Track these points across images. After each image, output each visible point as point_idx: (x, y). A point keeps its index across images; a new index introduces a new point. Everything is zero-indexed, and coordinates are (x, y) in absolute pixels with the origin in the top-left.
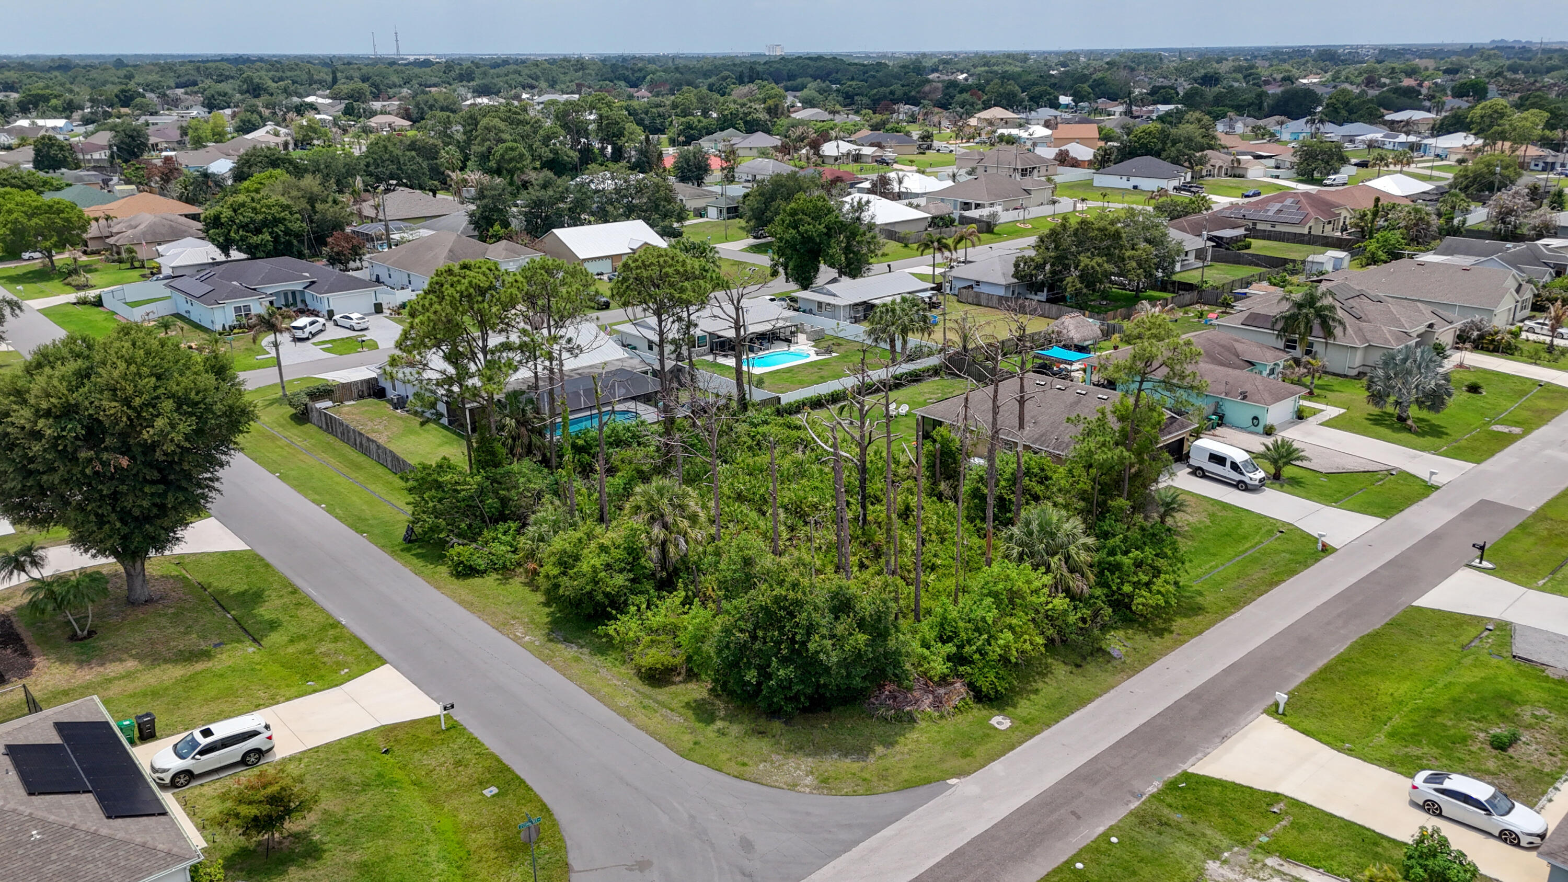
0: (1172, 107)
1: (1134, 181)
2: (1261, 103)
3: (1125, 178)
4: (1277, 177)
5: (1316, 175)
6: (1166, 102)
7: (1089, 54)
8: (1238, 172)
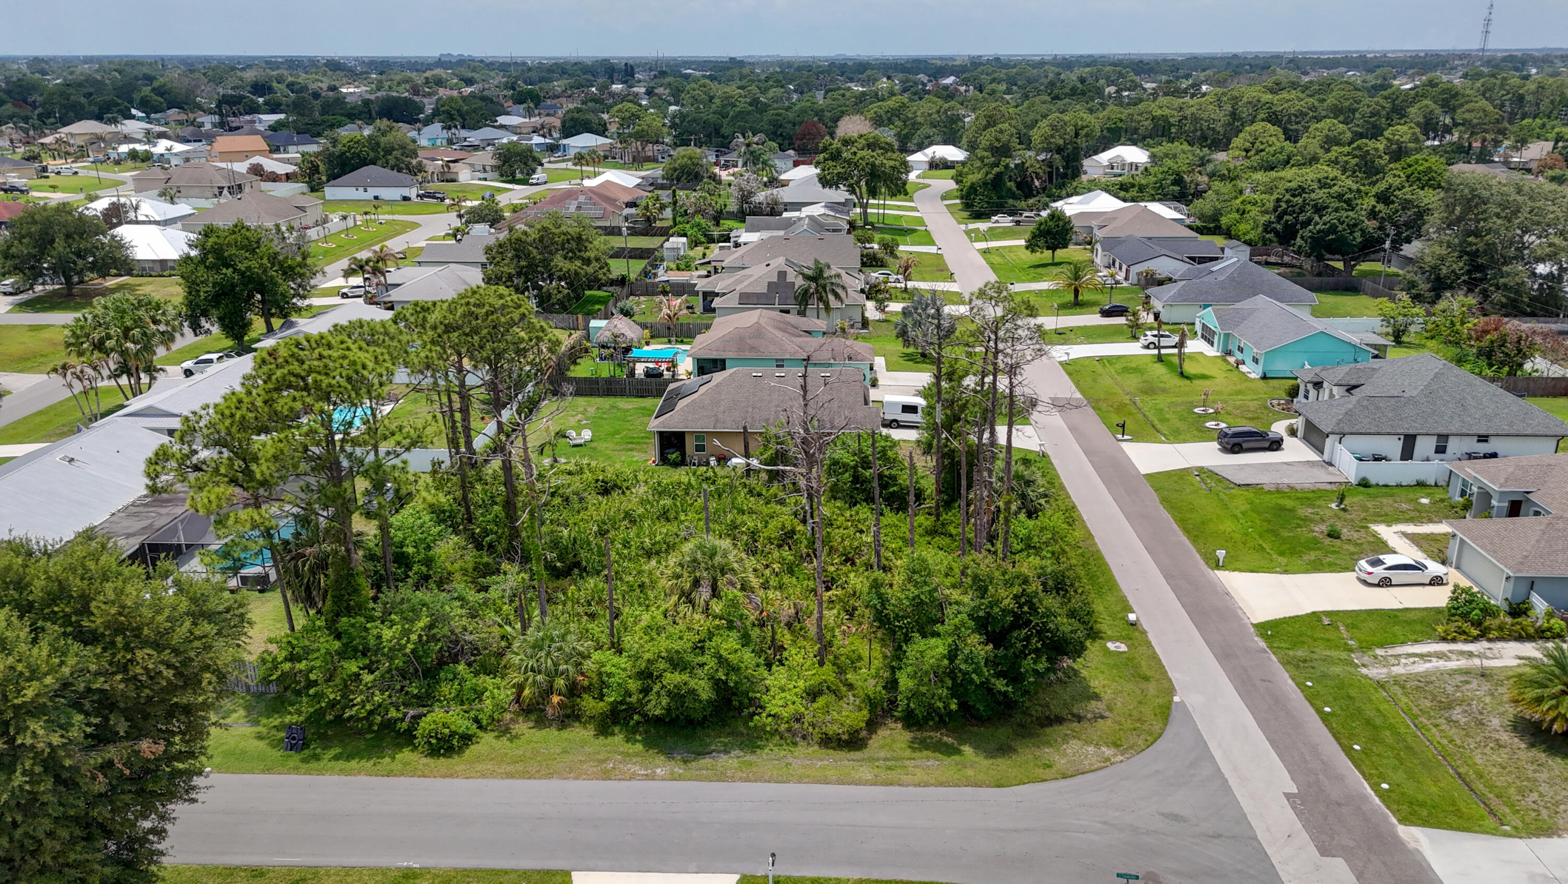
0: (282, 116)
1: (373, 192)
2: (370, 111)
3: (361, 189)
4: (485, 179)
5: (519, 176)
6: (273, 112)
7: (88, 60)
8: (449, 177)
